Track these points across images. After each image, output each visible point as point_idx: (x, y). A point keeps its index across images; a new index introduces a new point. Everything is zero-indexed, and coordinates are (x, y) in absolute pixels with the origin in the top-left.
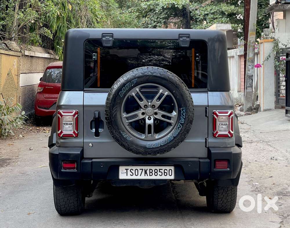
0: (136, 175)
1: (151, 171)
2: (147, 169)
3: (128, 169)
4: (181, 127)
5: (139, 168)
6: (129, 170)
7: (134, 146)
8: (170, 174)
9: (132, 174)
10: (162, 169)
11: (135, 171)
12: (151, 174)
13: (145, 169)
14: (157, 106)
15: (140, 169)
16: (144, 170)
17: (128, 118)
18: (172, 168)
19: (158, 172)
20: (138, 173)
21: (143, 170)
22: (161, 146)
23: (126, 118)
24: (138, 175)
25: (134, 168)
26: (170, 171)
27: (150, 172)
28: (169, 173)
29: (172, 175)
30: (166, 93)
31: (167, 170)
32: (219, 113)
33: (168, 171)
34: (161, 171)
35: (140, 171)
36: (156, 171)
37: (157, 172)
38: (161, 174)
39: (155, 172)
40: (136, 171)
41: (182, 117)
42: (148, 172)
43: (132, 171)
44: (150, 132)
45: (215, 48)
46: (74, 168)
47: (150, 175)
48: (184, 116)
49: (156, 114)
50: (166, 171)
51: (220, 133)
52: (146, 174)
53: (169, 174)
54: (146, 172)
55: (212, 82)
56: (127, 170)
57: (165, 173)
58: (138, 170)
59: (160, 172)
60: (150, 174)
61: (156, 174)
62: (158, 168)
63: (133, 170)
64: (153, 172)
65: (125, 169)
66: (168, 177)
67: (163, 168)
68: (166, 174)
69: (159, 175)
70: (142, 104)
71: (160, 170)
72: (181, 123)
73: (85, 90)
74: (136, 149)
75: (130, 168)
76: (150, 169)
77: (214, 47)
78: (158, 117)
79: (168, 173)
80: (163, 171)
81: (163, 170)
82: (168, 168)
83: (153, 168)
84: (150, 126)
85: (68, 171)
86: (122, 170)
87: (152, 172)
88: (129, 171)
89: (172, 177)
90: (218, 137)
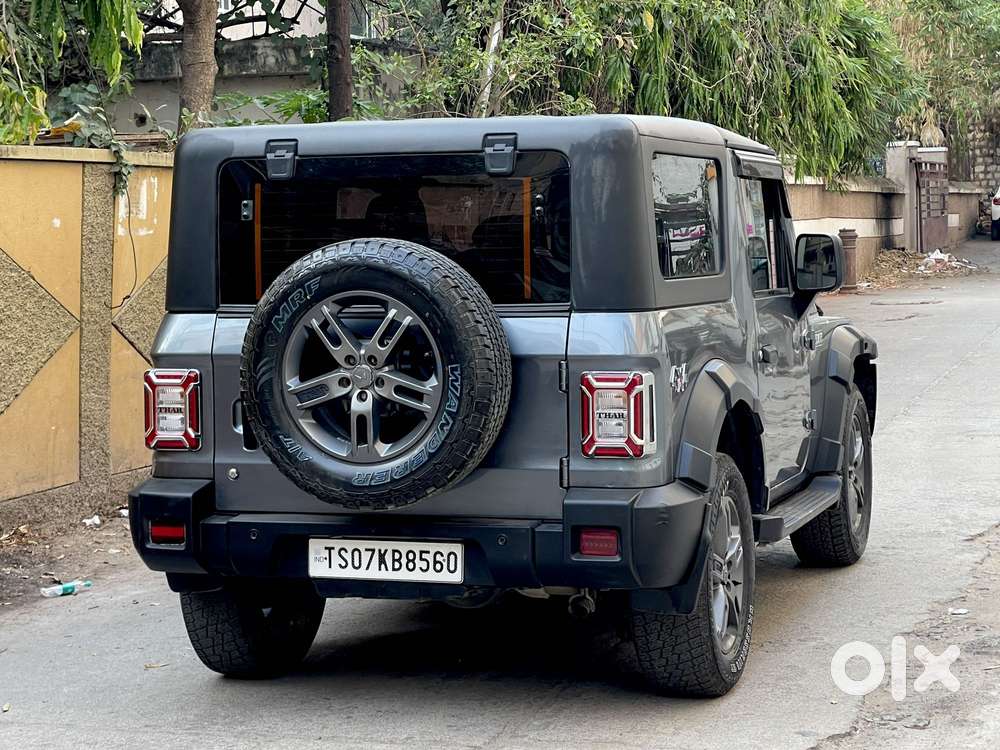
0: (354, 567)
1: (397, 556)
2: (386, 551)
3: (333, 548)
4: (448, 423)
5: (362, 545)
6: (337, 550)
7: (317, 480)
8: (452, 568)
9: (344, 564)
10: (428, 552)
11: (353, 555)
12: (397, 565)
13: (380, 551)
14: (381, 360)
15: (366, 550)
16: (377, 553)
17: (300, 395)
18: (458, 549)
19: (417, 560)
20: (360, 561)
21: (373, 551)
22: (393, 481)
23: (296, 394)
24: (360, 567)
25: (350, 545)
26: (452, 557)
27: (394, 560)
28: (448, 563)
29: (456, 569)
30: (407, 320)
31: (442, 555)
32: (598, 380)
33: (445, 557)
34: (424, 556)
35: (366, 556)
36: (411, 556)
37: (413, 561)
38: (425, 568)
39: (409, 561)
40: (356, 553)
41: (452, 392)
42: (388, 558)
43: (343, 552)
44: (362, 439)
45: (593, 175)
46: (178, 541)
47: (394, 569)
48: (457, 389)
49: (380, 382)
50: (439, 558)
51: (601, 442)
52: (383, 566)
53: (448, 566)
54: (382, 561)
55: (584, 281)
56: (330, 549)
57: (435, 562)
58: (360, 553)
59: (421, 559)
60: (393, 565)
61: (411, 566)
62: (417, 547)
63: (346, 551)
64: (404, 561)
65: (326, 548)
66: (445, 577)
67: (432, 547)
68: (438, 567)
69: (421, 568)
70: (338, 353)
71: (422, 552)
72: (449, 413)
73: (220, 309)
74: (324, 488)
75: (337, 544)
76: (394, 551)
77: (589, 171)
78: (387, 392)
79: (445, 564)
80: (429, 557)
81: (432, 554)
82: (445, 548)
83: (404, 547)
84: (361, 418)
85: (163, 547)
86: (316, 547)
87: (399, 560)
88: (334, 553)
89: (457, 578)
90: (595, 453)
